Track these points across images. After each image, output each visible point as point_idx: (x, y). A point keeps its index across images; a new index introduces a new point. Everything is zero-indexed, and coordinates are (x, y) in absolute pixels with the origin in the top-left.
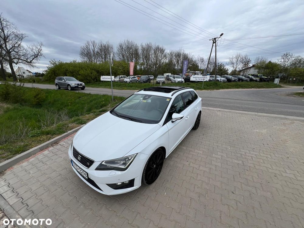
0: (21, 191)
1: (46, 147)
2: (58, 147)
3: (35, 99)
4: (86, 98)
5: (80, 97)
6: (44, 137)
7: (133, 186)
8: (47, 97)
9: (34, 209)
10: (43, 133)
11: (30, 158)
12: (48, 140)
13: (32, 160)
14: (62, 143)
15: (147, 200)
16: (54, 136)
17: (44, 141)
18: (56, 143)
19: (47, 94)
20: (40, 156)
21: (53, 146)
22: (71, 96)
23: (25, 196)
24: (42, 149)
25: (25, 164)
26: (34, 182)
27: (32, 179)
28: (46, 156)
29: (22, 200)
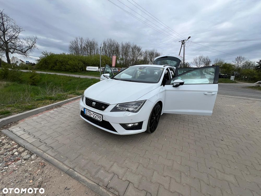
0: (37, 134)
1: (52, 108)
2: (62, 108)
3: (31, 80)
4: (76, 80)
5: (70, 80)
6: (48, 101)
7: (141, 129)
8: (41, 79)
9: (52, 145)
10: (46, 98)
11: (38, 114)
12: (52, 103)
13: (40, 115)
14: (64, 106)
15: (151, 142)
16: (56, 101)
17: (48, 104)
18: (59, 106)
19: (41, 77)
20: (47, 113)
21: (56, 108)
22: (63, 79)
23: (42, 138)
24: (48, 109)
25: (35, 118)
26: (47, 129)
27: (44, 127)
28: (52, 114)
29: (39, 140)
